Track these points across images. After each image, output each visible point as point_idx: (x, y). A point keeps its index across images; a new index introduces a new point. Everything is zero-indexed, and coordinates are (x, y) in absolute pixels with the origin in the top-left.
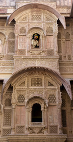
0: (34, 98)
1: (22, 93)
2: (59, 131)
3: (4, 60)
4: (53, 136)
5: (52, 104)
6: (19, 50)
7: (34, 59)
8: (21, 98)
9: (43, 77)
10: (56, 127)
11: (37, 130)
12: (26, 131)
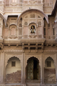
0: (32, 23)
1: (26, 21)
2: (43, 37)
3: (18, 6)
4: (40, 39)
5: (40, 26)
6: (25, 1)
7: (32, 5)
8: (26, 23)
9: (36, 14)
10: (41, 35)
11: (33, 37)
12: (28, 37)
